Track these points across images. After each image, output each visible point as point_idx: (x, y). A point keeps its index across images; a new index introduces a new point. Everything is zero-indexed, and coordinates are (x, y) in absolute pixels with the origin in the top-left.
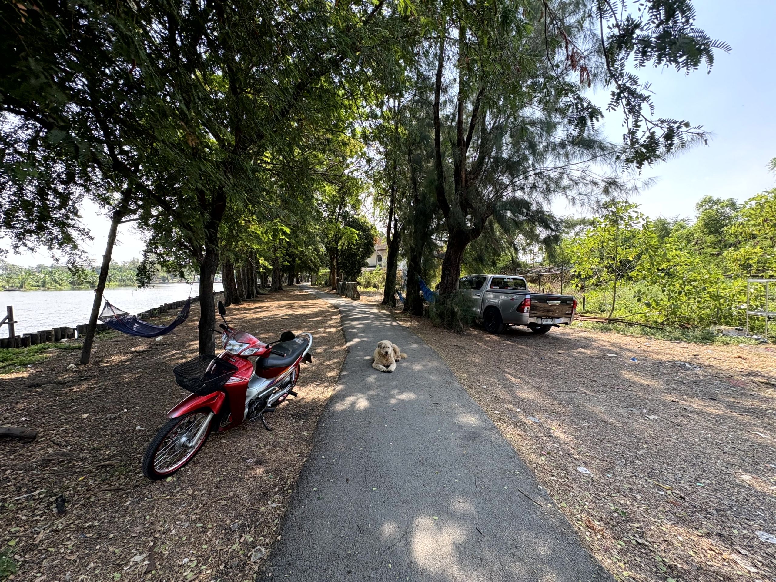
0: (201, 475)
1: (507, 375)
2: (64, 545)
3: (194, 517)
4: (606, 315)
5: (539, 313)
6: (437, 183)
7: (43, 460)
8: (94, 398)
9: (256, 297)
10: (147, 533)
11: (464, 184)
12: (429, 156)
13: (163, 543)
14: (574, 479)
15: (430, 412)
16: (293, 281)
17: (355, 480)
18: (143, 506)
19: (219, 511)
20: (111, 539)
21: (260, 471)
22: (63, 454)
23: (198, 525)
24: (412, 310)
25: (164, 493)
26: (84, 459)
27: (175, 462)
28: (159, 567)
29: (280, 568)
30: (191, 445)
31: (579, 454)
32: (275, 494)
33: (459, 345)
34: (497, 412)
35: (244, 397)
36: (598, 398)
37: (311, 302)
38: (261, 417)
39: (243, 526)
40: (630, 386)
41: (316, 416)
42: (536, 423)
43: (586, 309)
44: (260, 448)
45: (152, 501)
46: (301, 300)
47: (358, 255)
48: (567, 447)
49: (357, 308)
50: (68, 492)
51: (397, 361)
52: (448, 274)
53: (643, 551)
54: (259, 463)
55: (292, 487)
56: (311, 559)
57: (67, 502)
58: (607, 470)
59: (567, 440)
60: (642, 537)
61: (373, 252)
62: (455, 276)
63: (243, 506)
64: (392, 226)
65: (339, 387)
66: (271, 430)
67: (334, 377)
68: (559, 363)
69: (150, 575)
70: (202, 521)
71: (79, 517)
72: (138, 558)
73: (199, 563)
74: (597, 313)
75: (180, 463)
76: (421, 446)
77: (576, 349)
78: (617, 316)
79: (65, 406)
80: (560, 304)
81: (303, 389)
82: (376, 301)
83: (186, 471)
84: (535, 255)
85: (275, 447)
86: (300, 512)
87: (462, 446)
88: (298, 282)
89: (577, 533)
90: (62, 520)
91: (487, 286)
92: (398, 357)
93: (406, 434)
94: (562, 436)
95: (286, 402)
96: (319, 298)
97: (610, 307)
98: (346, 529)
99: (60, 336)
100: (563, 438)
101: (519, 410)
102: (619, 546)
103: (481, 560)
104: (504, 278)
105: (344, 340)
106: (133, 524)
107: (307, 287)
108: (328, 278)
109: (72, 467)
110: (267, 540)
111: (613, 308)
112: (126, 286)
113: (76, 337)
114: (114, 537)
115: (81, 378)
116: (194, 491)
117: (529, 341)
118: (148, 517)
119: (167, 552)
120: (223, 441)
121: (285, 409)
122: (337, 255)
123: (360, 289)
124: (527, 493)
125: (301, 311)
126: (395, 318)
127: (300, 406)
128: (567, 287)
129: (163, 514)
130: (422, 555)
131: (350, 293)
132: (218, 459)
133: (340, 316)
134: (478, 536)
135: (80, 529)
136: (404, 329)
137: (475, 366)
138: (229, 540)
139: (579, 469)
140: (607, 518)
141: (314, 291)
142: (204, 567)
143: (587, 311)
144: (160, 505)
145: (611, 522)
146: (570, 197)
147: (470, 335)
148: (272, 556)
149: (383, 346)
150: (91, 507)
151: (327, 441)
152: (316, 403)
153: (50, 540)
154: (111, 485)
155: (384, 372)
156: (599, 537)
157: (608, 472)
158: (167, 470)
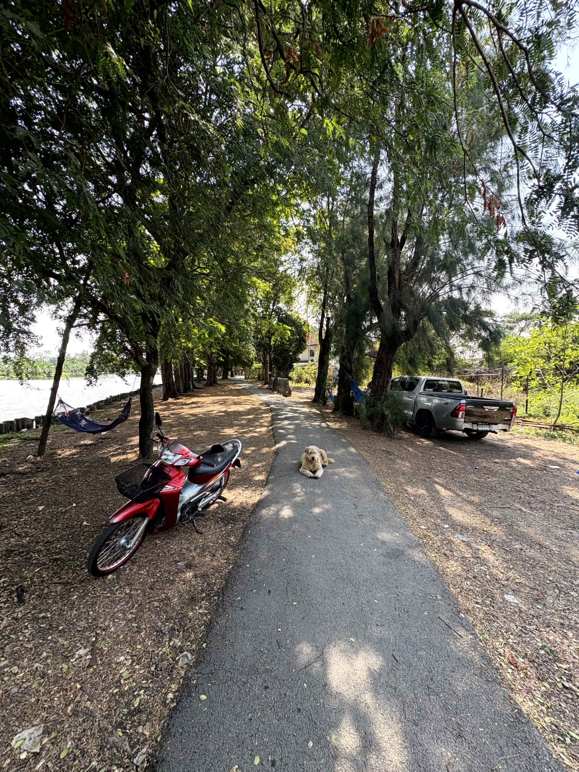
0: (137, 575)
1: (437, 486)
2: (23, 633)
3: (130, 616)
4: (550, 420)
5: (474, 419)
6: (369, 284)
7: (7, 550)
8: (48, 491)
9: (193, 391)
10: (90, 628)
11: (397, 286)
12: (362, 255)
13: (103, 639)
14: (500, 609)
15: (354, 524)
16: (227, 374)
17: (277, 593)
18: (87, 601)
19: (152, 612)
20: (60, 631)
21: (189, 575)
22: (23, 546)
23: (134, 625)
24: (342, 411)
25: (105, 590)
26: (39, 551)
27: (116, 561)
28: (100, 662)
29: (204, 676)
30: (129, 546)
31: (507, 580)
32: (203, 600)
33: (389, 450)
34: (423, 527)
35: (177, 502)
36: (534, 516)
37: (243, 398)
38: (192, 520)
39: (172, 629)
40: (572, 504)
41: (243, 521)
42: (463, 542)
43: (528, 412)
44: (191, 552)
45: (95, 597)
46: (235, 395)
47: (291, 351)
48: (495, 571)
49: (287, 406)
50: (26, 583)
51: (323, 466)
52: (379, 376)
53: (569, 696)
54: (189, 566)
55: (217, 594)
56: (232, 671)
57: (26, 592)
58: (537, 600)
59: (497, 563)
60: (569, 680)
61: (305, 348)
62: (386, 379)
63: (173, 609)
64: (325, 322)
65: (266, 493)
66: (201, 533)
67: (262, 481)
68: (493, 474)
69: (92, 670)
70: (137, 621)
71: (35, 607)
72: (82, 652)
73: (133, 662)
74: (541, 417)
75: (119, 562)
76: (343, 561)
77: (515, 458)
78: (564, 422)
79: (24, 497)
80: (499, 410)
81: (233, 492)
82: (308, 398)
83: (125, 570)
84: (474, 352)
85: (204, 551)
86: (224, 621)
87: (384, 564)
88: (232, 376)
89: (497, 669)
90: (21, 609)
91: (421, 388)
92: (325, 462)
93: (328, 546)
94: (491, 558)
95: (216, 505)
96: (252, 394)
97: (554, 412)
98: (266, 643)
99: (21, 427)
100: (491, 560)
101: (446, 526)
102: (543, 688)
103: (395, 689)
104: (438, 381)
105: (273, 440)
106: (79, 619)
107: (241, 381)
108: (261, 372)
109: (30, 558)
110: (194, 646)
111: (559, 413)
112: (77, 376)
113: (34, 427)
114: (63, 629)
115: (37, 469)
116: (131, 590)
117: (463, 447)
118: (91, 613)
119: (106, 649)
120: (158, 542)
121: (215, 512)
122: (270, 351)
123: (291, 384)
124: (447, 621)
125: (233, 408)
126: (325, 418)
127: (229, 509)
128: (509, 388)
129: (104, 611)
130: (336, 677)
131: (281, 389)
132: (152, 560)
133: (270, 415)
134: (394, 664)
135: (35, 619)
136: (334, 431)
137: (403, 474)
138: (160, 642)
139: (506, 596)
140: (532, 655)
141: (247, 385)
142: (137, 667)
143: (530, 415)
144: (102, 602)
145: (537, 660)
146: (513, 298)
147: (401, 438)
148: (197, 663)
149: (310, 451)
150: (45, 598)
151: (252, 549)
152: (244, 508)
153: (12, 628)
154: (61, 579)
155: (311, 477)
156: (522, 676)
157: (538, 603)
158: (108, 568)
